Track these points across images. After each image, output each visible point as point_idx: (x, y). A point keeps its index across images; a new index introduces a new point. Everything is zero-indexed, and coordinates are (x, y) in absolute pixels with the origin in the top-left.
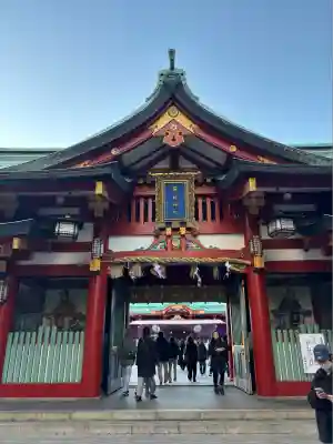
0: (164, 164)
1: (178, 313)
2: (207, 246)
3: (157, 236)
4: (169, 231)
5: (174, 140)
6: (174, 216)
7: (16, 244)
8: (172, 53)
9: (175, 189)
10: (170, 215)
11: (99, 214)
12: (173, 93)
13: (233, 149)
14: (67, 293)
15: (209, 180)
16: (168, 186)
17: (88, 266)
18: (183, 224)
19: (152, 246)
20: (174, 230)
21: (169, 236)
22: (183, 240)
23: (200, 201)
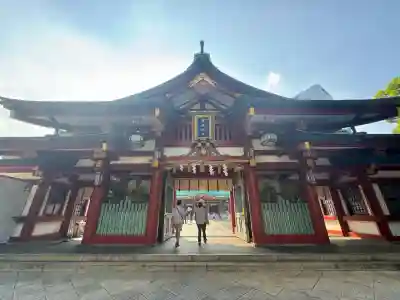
0: (197, 106)
2: (222, 154)
3: (192, 148)
4: (199, 145)
6: (203, 136)
7: (105, 147)
8: (202, 43)
9: (203, 120)
10: (200, 135)
11: (158, 134)
15: (223, 116)
16: (199, 120)
17: (152, 164)
18: (208, 141)
19: (190, 153)
20: (203, 144)
21: (200, 148)
22: (208, 150)
23: (218, 128)
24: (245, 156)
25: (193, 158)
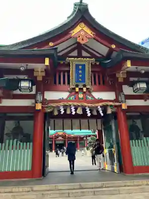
0: (75, 53)
1: (60, 136)
2: (97, 98)
3: (71, 92)
4: (77, 90)
5: (83, 40)
6: (80, 82)
9: (80, 67)
10: (77, 81)
11: (40, 79)
12: (82, 15)
13: (114, 46)
14: (19, 122)
15: (98, 63)
16: (77, 66)
17: (35, 107)
18: (85, 86)
19: (69, 96)
20: (80, 89)
21: (77, 93)
22: (85, 94)
23: (92, 74)
24: (116, 100)
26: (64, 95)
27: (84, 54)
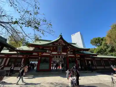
2: (63, 54)
4: (59, 52)
12: (61, 38)
15: (63, 47)
17: (50, 56)
24: (67, 55)
25: (58, 55)
26: (56, 53)
27: (61, 45)
